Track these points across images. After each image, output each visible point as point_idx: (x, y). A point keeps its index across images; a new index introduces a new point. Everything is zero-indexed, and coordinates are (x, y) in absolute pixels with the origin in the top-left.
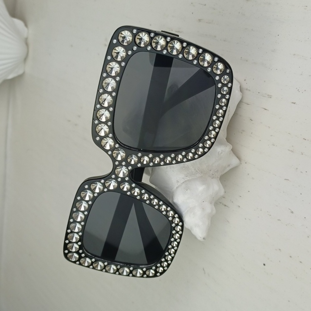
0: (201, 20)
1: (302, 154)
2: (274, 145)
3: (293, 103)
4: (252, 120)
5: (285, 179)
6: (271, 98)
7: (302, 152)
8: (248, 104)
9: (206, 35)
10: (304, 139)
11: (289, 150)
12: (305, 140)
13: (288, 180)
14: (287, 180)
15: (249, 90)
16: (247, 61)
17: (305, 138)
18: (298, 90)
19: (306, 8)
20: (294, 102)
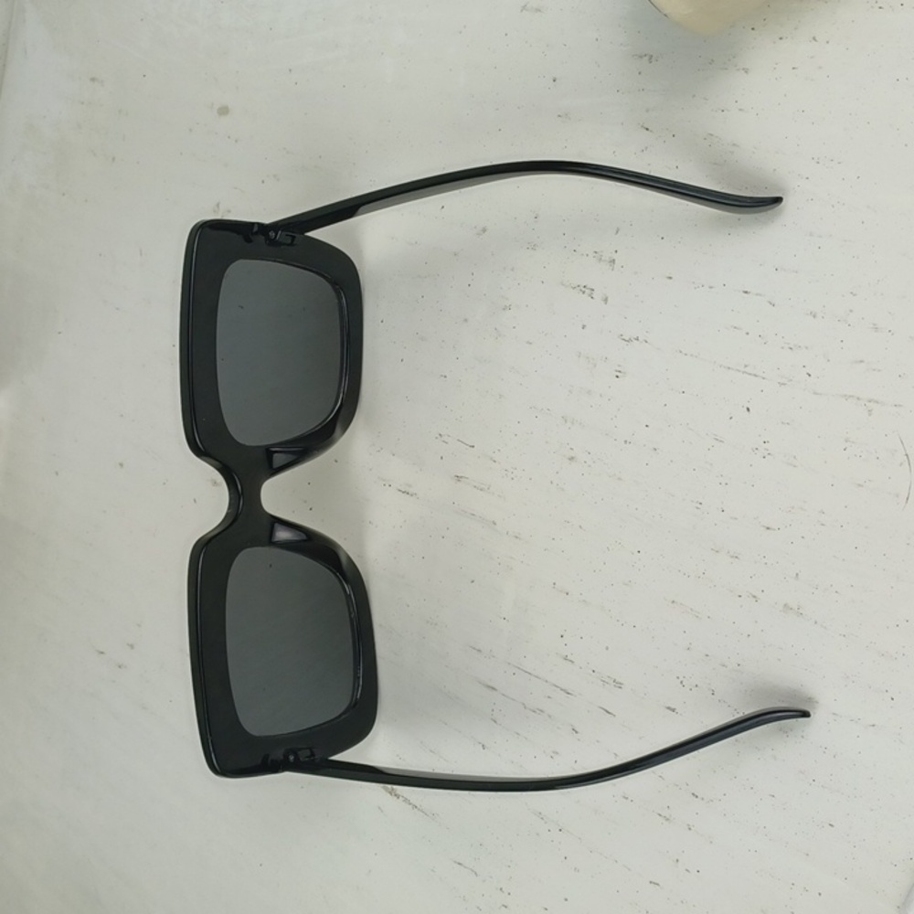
0: (461, 477)
1: (690, 829)
2: (627, 798)
3: (669, 708)
4: (576, 732)
5: (651, 882)
6: (620, 688)
7: (688, 825)
8: (568, 693)
9: (473, 515)
10: (693, 794)
11: (660, 815)
12: (697, 797)
13: (658, 884)
14: (654, 883)
15: (572, 662)
16: (567, 594)
17: (696, 794)
18: (681, 682)
19: (699, 506)
20: (673, 707)
